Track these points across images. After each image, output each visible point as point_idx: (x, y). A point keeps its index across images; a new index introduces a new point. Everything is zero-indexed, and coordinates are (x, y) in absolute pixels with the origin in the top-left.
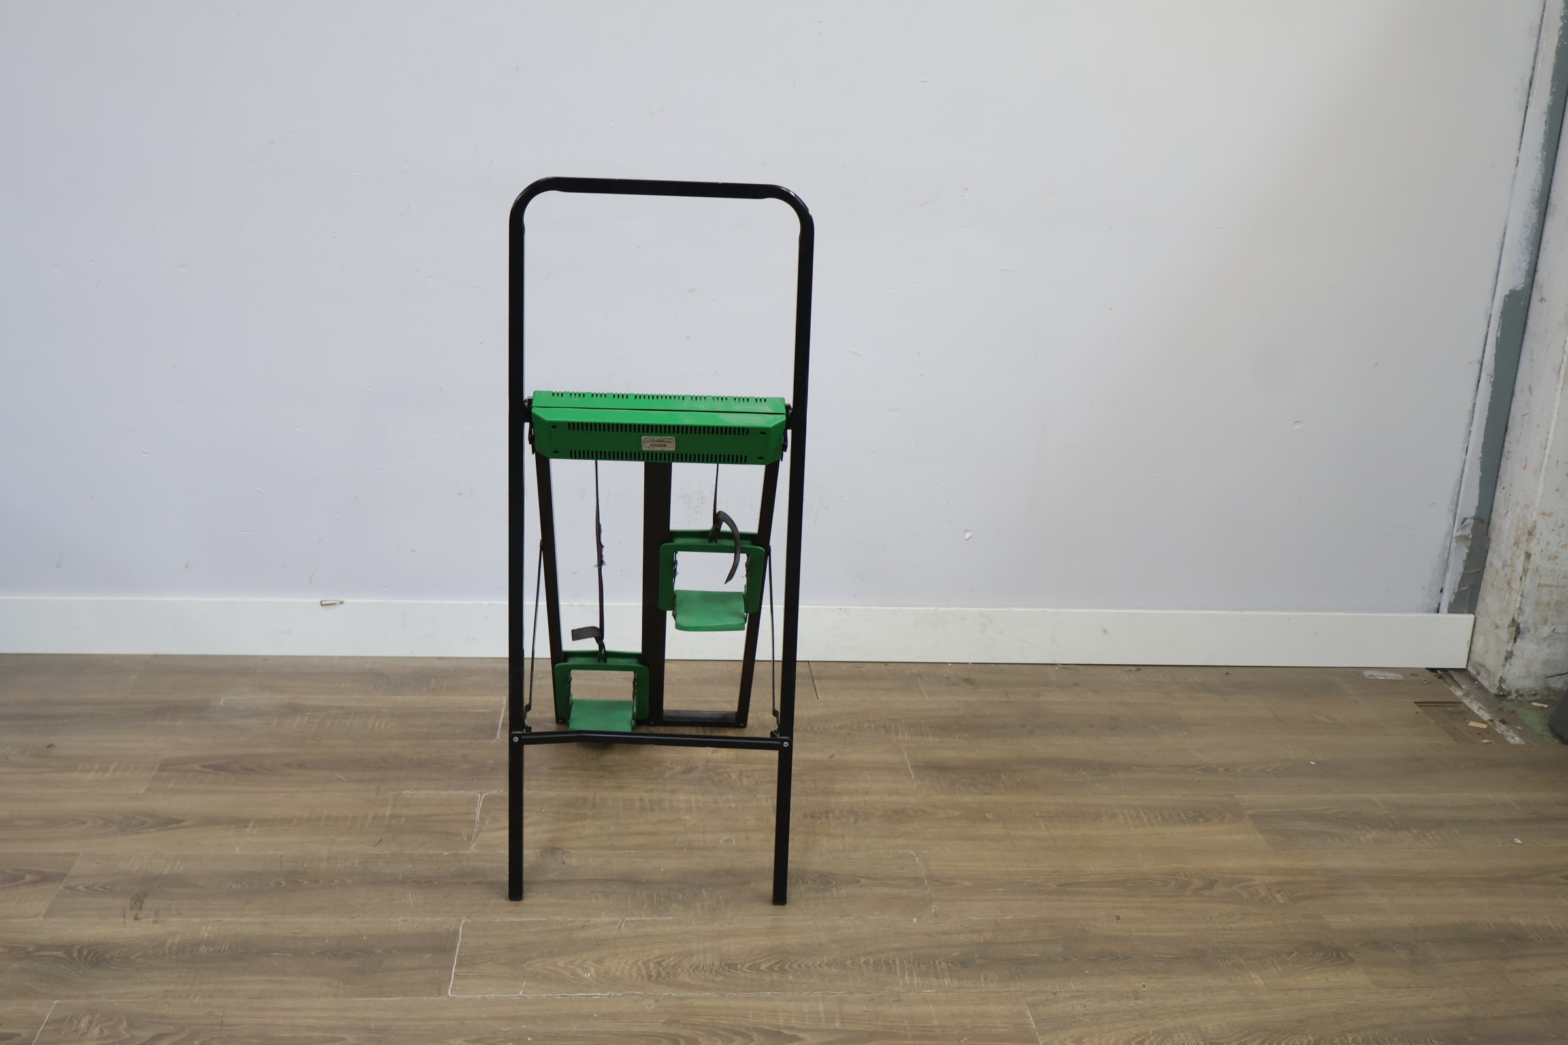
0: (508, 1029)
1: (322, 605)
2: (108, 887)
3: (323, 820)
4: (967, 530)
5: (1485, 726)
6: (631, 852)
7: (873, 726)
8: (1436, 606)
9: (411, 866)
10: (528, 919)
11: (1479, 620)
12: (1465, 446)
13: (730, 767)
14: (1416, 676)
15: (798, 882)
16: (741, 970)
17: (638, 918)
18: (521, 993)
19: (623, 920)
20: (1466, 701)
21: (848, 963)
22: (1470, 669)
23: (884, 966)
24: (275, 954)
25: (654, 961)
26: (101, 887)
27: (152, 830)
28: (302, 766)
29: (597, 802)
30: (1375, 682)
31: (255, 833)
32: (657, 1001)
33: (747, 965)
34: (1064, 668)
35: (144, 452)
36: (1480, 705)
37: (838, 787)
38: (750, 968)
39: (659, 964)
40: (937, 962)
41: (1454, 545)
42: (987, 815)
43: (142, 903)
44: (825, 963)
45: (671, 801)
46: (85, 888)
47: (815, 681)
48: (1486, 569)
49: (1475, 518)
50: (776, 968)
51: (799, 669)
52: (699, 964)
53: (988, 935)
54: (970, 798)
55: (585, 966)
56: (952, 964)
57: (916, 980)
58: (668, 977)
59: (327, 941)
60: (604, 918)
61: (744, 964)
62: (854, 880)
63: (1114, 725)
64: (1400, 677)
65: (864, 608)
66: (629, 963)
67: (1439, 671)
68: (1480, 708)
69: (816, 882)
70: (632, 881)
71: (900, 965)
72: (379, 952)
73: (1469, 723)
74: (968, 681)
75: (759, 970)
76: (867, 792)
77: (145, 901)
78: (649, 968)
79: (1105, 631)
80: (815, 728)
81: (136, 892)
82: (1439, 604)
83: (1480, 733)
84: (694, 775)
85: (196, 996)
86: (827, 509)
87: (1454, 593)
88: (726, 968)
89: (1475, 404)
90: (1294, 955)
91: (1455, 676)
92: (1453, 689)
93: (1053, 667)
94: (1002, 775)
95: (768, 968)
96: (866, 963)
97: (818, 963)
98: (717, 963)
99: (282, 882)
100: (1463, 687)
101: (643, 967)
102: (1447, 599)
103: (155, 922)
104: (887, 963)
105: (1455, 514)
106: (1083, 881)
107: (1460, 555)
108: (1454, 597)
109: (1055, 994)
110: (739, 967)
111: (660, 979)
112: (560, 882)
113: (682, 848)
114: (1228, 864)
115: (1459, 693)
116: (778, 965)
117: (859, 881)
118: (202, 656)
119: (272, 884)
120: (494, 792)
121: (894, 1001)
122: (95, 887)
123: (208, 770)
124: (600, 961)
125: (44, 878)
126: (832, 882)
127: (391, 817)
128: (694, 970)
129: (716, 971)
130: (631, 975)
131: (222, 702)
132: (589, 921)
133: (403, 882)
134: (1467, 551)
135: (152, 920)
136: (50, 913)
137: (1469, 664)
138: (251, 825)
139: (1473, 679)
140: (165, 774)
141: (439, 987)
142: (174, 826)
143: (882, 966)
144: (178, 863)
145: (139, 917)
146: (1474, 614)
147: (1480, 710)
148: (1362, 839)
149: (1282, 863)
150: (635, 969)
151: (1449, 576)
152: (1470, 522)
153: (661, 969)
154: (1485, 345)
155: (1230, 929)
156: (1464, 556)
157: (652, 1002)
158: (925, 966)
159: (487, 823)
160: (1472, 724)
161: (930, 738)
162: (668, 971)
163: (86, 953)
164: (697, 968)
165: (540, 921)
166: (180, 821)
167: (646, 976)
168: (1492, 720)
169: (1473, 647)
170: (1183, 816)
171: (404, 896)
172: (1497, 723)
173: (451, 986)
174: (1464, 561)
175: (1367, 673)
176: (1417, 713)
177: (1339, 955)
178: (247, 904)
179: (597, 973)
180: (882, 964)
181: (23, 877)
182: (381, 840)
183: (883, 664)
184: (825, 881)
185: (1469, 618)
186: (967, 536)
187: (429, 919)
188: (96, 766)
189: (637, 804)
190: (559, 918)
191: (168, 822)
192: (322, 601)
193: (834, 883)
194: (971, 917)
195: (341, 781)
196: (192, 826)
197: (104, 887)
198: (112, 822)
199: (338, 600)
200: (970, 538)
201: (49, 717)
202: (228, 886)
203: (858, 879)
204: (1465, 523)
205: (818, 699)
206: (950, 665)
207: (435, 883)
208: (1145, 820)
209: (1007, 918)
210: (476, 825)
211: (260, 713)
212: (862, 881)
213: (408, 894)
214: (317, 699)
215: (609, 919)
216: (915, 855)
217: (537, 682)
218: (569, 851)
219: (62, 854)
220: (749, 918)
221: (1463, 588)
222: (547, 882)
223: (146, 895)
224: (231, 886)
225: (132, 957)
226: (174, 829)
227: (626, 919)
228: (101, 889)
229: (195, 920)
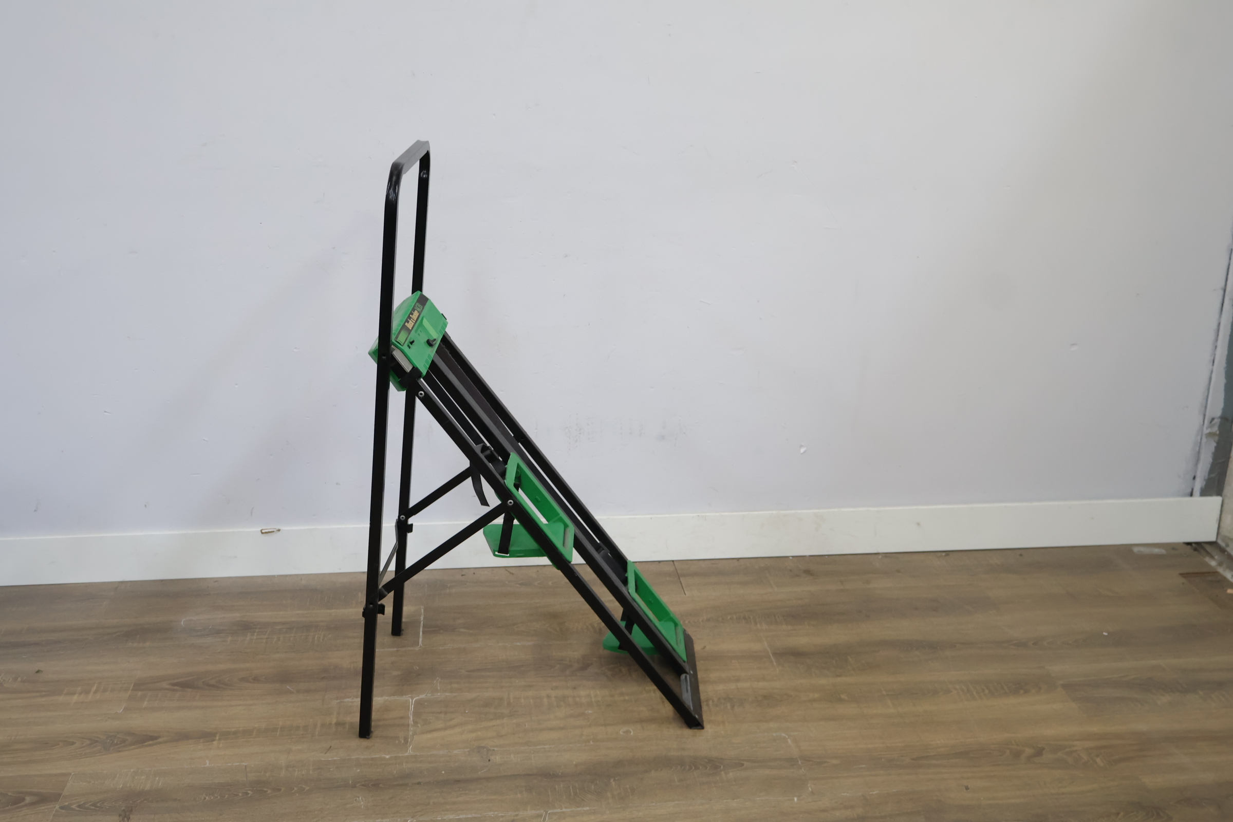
1: (262, 533)
2: (98, 805)
3: (279, 730)
4: (801, 446)
6: (546, 747)
7: (735, 617)
8: (1190, 490)
9: (358, 771)
10: (464, 816)
11: (1226, 501)
12: (1212, 358)
14: (1177, 549)
15: (691, 768)
17: (559, 810)
19: (546, 812)
20: (1220, 570)
22: (1220, 542)
26: (91, 805)
27: (133, 747)
28: (256, 679)
29: (512, 701)
30: (1144, 558)
31: (221, 745)
34: (886, 557)
35: (105, 412)
41: (1204, 440)
42: (843, 697)
43: (129, 818)
45: (574, 697)
46: (79, 806)
47: (680, 578)
49: (1221, 417)
53: (860, 811)
54: (824, 681)
60: (530, 812)
62: (738, 764)
63: (935, 606)
64: (1163, 551)
65: (718, 514)
67: (1194, 545)
69: (707, 768)
70: (548, 775)
73: (1226, 590)
74: (808, 572)
76: (737, 680)
77: (131, 817)
79: (918, 524)
81: (123, 809)
82: (1193, 489)
86: (685, 433)
87: (1205, 480)
89: (1219, 324)
90: (1120, 816)
91: (1208, 548)
92: (1207, 559)
93: (877, 556)
94: (849, 657)
99: (249, 792)
100: (1216, 557)
102: (1199, 485)
105: (1204, 415)
106: (932, 754)
107: (1209, 448)
108: (1205, 483)
112: (488, 779)
113: (588, 741)
114: (1050, 732)
115: (1213, 563)
117: (743, 765)
118: (162, 581)
119: (240, 795)
120: (423, 696)
122: (87, 806)
123: (176, 688)
125: (42, 799)
126: (720, 767)
127: (337, 724)
131: (182, 623)
132: (517, 815)
133: (354, 786)
134: (1214, 444)
137: (1219, 538)
138: (217, 738)
139: (1223, 551)
140: (140, 693)
142: (151, 742)
144: (157, 778)
146: (1222, 496)
148: (1159, 702)
149: (1095, 728)
151: (1200, 465)
152: (1217, 421)
154: (1228, 274)
155: (1063, 794)
156: (1213, 449)
159: (419, 725)
160: (1230, 591)
161: (784, 627)
166: (156, 738)
169: (1222, 524)
170: (1005, 688)
171: (356, 800)
174: (1213, 453)
175: (1136, 550)
176: (1183, 584)
177: (1158, 814)
178: (221, 815)
181: (23, 799)
182: (331, 747)
183: (735, 560)
184: (714, 765)
185: (1217, 500)
186: (802, 450)
187: (379, 820)
188: (79, 689)
189: (545, 700)
190: (491, 814)
191: (146, 739)
192: (262, 530)
193: (722, 767)
194: (843, 794)
195: (292, 693)
196: (166, 742)
197: (95, 805)
198: (97, 742)
199: (275, 529)
200: (805, 452)
201: (36, 644)
202: (203, 798)
203: (742, 762)
204: (1213, 422)
205: (685, 594)
206: (791, 558)
207: (381, 785)
208: (975, 693)
209: (874, 793)
210: (411, 728)
211: (216, 632)
212: (746, 764)
213: (359, 798)
214: (265, 615)
215: (534, 812)
216: (787, 737)
217: (448, 591)
218: (492, 749)
219: (55, 775)
220: (654, 804)
221: (1213, 476)
222: (478, 780)
223: (131, 811)
224: (205, 798)
226: (151, 745)
227: (549, 812)
228: (92, 807)
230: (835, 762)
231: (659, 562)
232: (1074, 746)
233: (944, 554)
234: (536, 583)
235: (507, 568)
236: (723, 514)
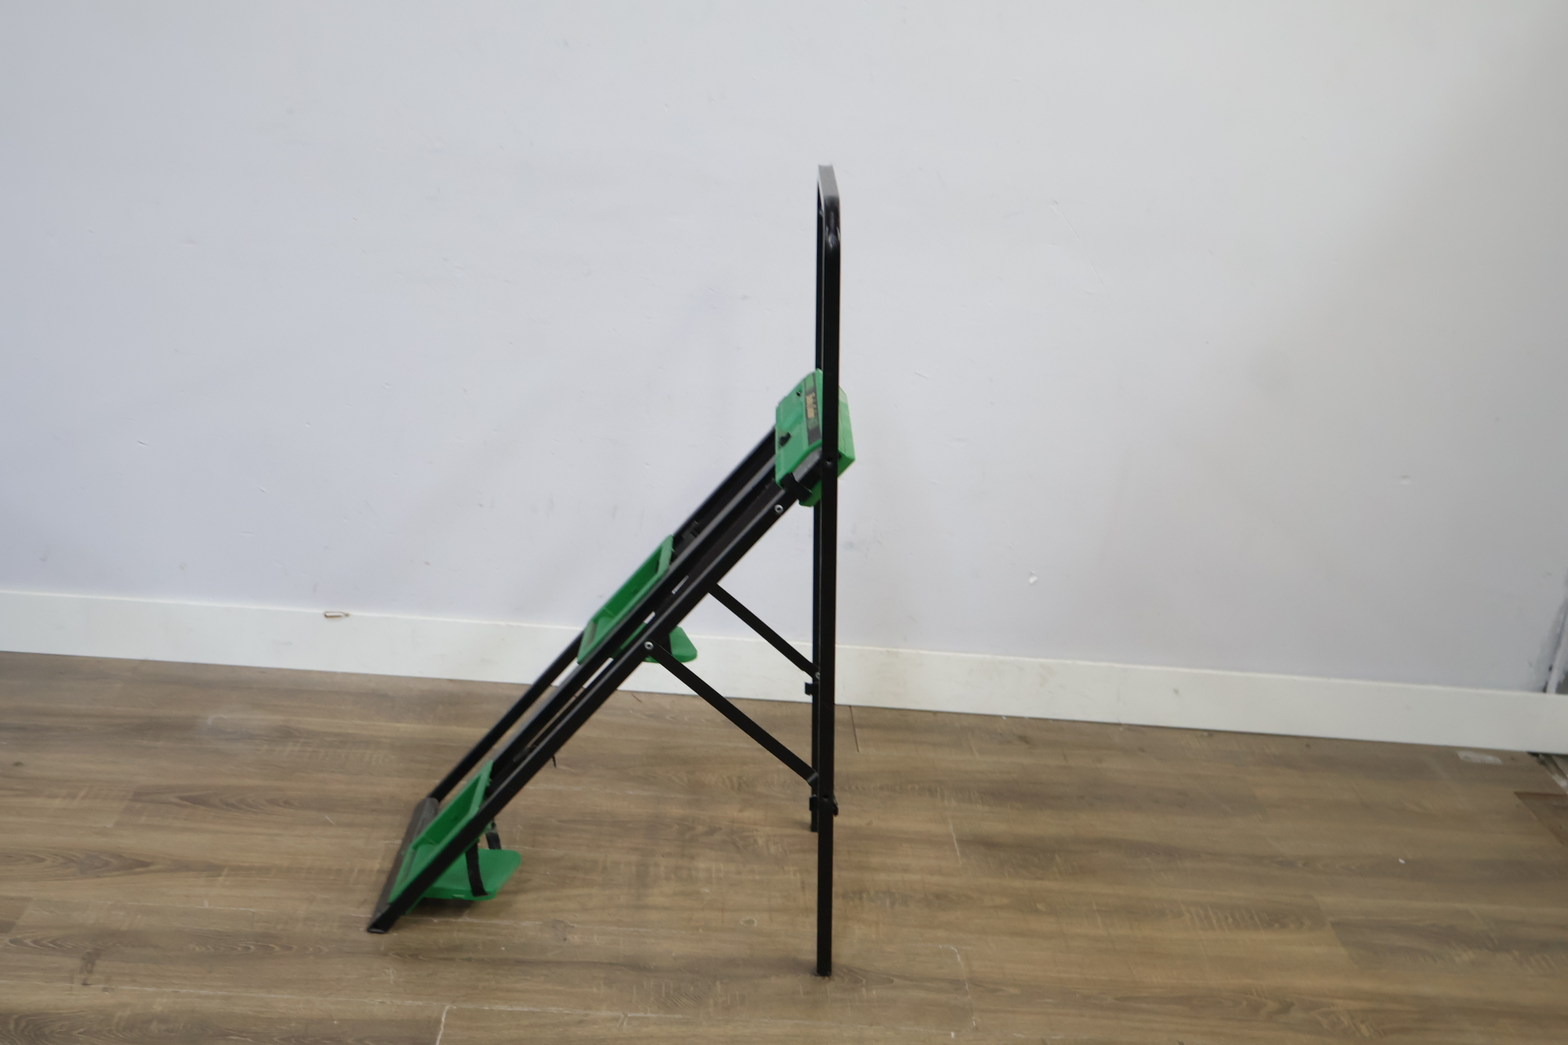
1: (326, 616)
2: (59, 942)
3: (304, 871)
4: (1031, 574)
6: (641, 929)
7: (917, 787)
8: (1542, 684)
10: (519, 1009)
13: (756, 830)
14: (1517, 760)
17: (641, 1014)
19: (626, 1016)
24: (234, 1037)
26: (51, 942)
27: (117, 873)
28: (288, 803)
29: (608, 866)
30: (1473, 767)
31: (228, 883)
34: (1129, 729)
35: (140, 443)
37: (875, 860)
42: (1039, 906)
43: (93, 964)
45: (690, 869)
46: (35, 942)
47: (856, 730)
51: (838, 715)
54: (1020, 884)
59: (293, 1024)
60: (604, 1013)
62: (887, 980)
63: (1182, 801)
64: (1498, 761)
67: (1541, 756)
69: (844, 980)
70: (637, 967)
72: (349, 1041)
74: (1024, 739)
76: (906, 870)
77: (97, 962)
79: (1176, 691)
80: (853, 787)
81: (89, 950)
82: (1547, 683)
84: (718, 837)
86: (880, 543)
87: (1564, 672)
91: (1560, 763)
92: (1556, 778)
93: (1117, 727)
94: (1057, 856)
99: (252, 947)
102: (1555, 678)
103: (105, 990)
106: (1143, 995)
108: (1563, 677)
112: (559, 964)
113: (697, 928)
114: (1306, 983)
115: (1563, 783)
117: (892, 981)
118: (193, 664)
119: (240, 948)
122: (44, 942)
123: (185, 803)
126: (862, 981)
131: (209, 721)
132: (588, 1015)
133: (385, 954)
135: (101, 986)
138: (225, 873)
140: (138, 805)
142: (141, 869)
144: (139, 917)
145: (89, 982)
148: (1457, 959)
149: (1367, 985)
151: (1560, 653)
161: (979, 807)
163: (24, 1024)
165: (533, 1013)
166: (148, 864)
170: (1256, 918)
171: (384, 972)
175: (1462, 755)
176: (1518, 806)
178: (210, 972)
183: (930, 714)
184: (856, 977)
186: (1032, 580)
188: (64, 791)
190: (554, 1009)
191: (134, 865)
192: (327, 612)
193: (864, 981)
194: (1016, 1035)
195: (330, 825)
196: (159, 871)
197: (53, 942)
198: (73, 861)
199: (343, 613)
200: (1035, 582)
201: (23, 729)
202: (191, 948)
203: (892, 978)
205: (858, 751)
206: (1004, 718)
207: (421, 957)
208: (1214, 921)
209: (1057, 1038)
211: (249, 737)
212: (896, 980)
213: (389, 969)
214: (313, 722)
215: (610, 1014)
216: (956, 951)
218: (572, 925)
219: (12, 899)
220: (767, 1020)
222: (547, 963)
223: (99, 954)
224: (194, 949)
225: (75, 1033)
226: (140, 873)
227: (629, 1015)
228: (51, 945)
229: (150, 990)
230: (1013, 991)
232: (1333, 1005)
233: (1206, 734)
234: (668, 717)
235: (634, 693)
236: (921, 652)
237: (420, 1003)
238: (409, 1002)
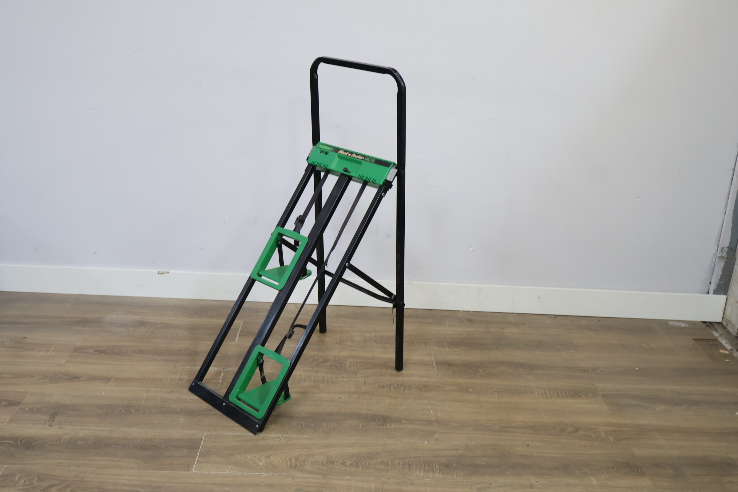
0: (219, 490)
1: (159, 273)
2: (40, 409)
3: (146, 380)
4: (471, 246)
5: (727, 352)
7: (419, 341)
8: (707, 290)
9: (184, 405)
10: (237, 434)
11: (729, 299)
12: (725, 211)
13: (346, 360)
14: (696, 325)
15: (371, 420)
16: (336, 465)
17: (289, 436)
18: (227, 472)
19: (282, 437)
20: (720, 339)
21: (390, 463)
22: (724, 322)
23: (407, 465)
24: (113, 446)
25: (295, 458)
26: (36, 409)
27: (65, 381)
28: (141, 352)
30: (674, 327)
31: (113, 385)
32: (293, 479)
33: (340, 462)
34: (518, 315)
35: (75, 198)
36: (727, 341)
38: (341, 464)
39: (297, 460)
40: (434, 465)
41: (717, 260)
42: (469, 390)
43: (54, 418)
44: (379, 462)
45: (315, 376)
46: (29, 409)
48: (733, 273)
49: (728, 247)
50: (354, 464)
52: (316, 461)
53: (461, 452)
54: (462, 381)
55: (261, 459)
56: (441, 466)
57: (422, 474)
58: (300, 467)
59: (139, 441)
60: (273, 435)
61: (338, 462)
62: (398, 420)
63: (539, 345)
64: (687, 325)
65: (420, 283)
66: (282, 459)
67: (708, 323)
68: (726, 343)
69: (380, 421)
71: (415, 465)
72: (162, 447)
73: (719, 350)
74: (469, 320)
75: (345, 465)
76: (411, 376)
77: (56, 417)
78: (292, 461)
79: (539, 298)
80: (391, 342)
81: (52, 413)
82: (709, 290)
83: (725, 356)
84: (328, 363)
85: (72, 466)
87: (716, 284)
88: (329, 463)
89: (730, 191)
90: (614, 469)
92: (714, 332)
93: (512, 314)
94: (480, 369)
95: (350, 464)
96: (399, 464)
97: (375, 462)
98: (325, 461)
99: (122, 410)
100: (719, 331)
101: (288, 461)
102: (713, 287)
103: (59, 428)
104: (409, 464)
105: (718, 245)
106: (513, 425)
107: (720, 265)
108: (716, 286)
109: (491, 484)
110: (336, 463)
111: (296, 467)
113: (316, 401)
114: (587, 420)
115: (716, 335)
116: (355, 463)
117: (401, 421)
118: (102, 296)
119: (117, 411)
120: (230, 369)
121: (409, 484)
122: (34, 409)
123: (96, 353)
124: (268, 457)
125: (11, 404)
126: (388, 421)
127: (179, 379)
128: (313, 464)
129: (324, 465)
130: (283, 465)
131: (108, 319)
132: (266, 436)
133: (179, 413)
134: (724, 264)
135: (57, 427)
136: (11, 421)
137: (724, 319)
138: (112, 381)
139: (725, 328)
140: (76, 354)
141: (188, 467)
142: (76, 380)
143: (406, 466)
144: (74, 399)
145: (52, 425)
146: (727, 295)
147: (727, 344)
148: (657, 409)
149: (614, 420)
150: (285, 461)
151: (714, 276)
152: (726, 250)
153: (297, 462)
154: (736, 161)
155: (584, 454)
156: (722, 266)
157: (291, 479)
158: (428, 467)
159: (224, 384)
160: (721, 351)
161: (447, 349)
162: (301, 463)
163: (24, 442)
164: (315, 462)
165: (242, 435)
166: (77, 378)
167: (289, 466)
168: (732, 350)
169: (726, 312)
170: (567, 393)
171: (179, 420)
172: (734, 351)
173: (194, 466)
174: (722, 269)
175: (670, 323)
176: (694, 344)
177: (637, 470)
178: (104, 421)
179: (266, 463)
180: (407, 464)
182: (172, 391)
183: (428, 310)
184: (385, 420)
185: (723, 297)
186: (471, 249)
187: (189, 431)
188: (44, 349)
189: (298, 377)
191: (73, 378)
192: (159, 271)
194: (454, 442)
195: (158, 360)
196: (84, 380)
197: (38, 409)
198: (47, 377)
199: (166, 271)
200: (473, 250)
201: (26, 323)
202: (96, 411)
204: (723, 250)
206: (462, 312)
207: (195, 413)
208: (548, 395)
209: (472, 443)
210: (219, 385)
211: (125, 325)
212: (403, 421)
213: (181, 419)
214: (153, 319)
215: (276, 436)
216: (431, 409)
217: (259, 314)
219: (21, 392)
220: (344, 438)
221: (722, 282)
223: (57, 414)
224: (97, 411)
225: (45, 445)
226: (76, 381)
227: (284, 436)
228: (36, 410)
229: (78, 428)
231: (384, 308)
232: (598, 429)
233: (553, 317)
235: (296, 304)
236: (423, 283)
237: (194, 432)
238: (189, 432)
